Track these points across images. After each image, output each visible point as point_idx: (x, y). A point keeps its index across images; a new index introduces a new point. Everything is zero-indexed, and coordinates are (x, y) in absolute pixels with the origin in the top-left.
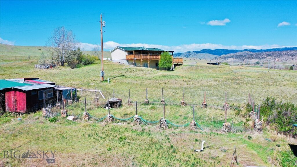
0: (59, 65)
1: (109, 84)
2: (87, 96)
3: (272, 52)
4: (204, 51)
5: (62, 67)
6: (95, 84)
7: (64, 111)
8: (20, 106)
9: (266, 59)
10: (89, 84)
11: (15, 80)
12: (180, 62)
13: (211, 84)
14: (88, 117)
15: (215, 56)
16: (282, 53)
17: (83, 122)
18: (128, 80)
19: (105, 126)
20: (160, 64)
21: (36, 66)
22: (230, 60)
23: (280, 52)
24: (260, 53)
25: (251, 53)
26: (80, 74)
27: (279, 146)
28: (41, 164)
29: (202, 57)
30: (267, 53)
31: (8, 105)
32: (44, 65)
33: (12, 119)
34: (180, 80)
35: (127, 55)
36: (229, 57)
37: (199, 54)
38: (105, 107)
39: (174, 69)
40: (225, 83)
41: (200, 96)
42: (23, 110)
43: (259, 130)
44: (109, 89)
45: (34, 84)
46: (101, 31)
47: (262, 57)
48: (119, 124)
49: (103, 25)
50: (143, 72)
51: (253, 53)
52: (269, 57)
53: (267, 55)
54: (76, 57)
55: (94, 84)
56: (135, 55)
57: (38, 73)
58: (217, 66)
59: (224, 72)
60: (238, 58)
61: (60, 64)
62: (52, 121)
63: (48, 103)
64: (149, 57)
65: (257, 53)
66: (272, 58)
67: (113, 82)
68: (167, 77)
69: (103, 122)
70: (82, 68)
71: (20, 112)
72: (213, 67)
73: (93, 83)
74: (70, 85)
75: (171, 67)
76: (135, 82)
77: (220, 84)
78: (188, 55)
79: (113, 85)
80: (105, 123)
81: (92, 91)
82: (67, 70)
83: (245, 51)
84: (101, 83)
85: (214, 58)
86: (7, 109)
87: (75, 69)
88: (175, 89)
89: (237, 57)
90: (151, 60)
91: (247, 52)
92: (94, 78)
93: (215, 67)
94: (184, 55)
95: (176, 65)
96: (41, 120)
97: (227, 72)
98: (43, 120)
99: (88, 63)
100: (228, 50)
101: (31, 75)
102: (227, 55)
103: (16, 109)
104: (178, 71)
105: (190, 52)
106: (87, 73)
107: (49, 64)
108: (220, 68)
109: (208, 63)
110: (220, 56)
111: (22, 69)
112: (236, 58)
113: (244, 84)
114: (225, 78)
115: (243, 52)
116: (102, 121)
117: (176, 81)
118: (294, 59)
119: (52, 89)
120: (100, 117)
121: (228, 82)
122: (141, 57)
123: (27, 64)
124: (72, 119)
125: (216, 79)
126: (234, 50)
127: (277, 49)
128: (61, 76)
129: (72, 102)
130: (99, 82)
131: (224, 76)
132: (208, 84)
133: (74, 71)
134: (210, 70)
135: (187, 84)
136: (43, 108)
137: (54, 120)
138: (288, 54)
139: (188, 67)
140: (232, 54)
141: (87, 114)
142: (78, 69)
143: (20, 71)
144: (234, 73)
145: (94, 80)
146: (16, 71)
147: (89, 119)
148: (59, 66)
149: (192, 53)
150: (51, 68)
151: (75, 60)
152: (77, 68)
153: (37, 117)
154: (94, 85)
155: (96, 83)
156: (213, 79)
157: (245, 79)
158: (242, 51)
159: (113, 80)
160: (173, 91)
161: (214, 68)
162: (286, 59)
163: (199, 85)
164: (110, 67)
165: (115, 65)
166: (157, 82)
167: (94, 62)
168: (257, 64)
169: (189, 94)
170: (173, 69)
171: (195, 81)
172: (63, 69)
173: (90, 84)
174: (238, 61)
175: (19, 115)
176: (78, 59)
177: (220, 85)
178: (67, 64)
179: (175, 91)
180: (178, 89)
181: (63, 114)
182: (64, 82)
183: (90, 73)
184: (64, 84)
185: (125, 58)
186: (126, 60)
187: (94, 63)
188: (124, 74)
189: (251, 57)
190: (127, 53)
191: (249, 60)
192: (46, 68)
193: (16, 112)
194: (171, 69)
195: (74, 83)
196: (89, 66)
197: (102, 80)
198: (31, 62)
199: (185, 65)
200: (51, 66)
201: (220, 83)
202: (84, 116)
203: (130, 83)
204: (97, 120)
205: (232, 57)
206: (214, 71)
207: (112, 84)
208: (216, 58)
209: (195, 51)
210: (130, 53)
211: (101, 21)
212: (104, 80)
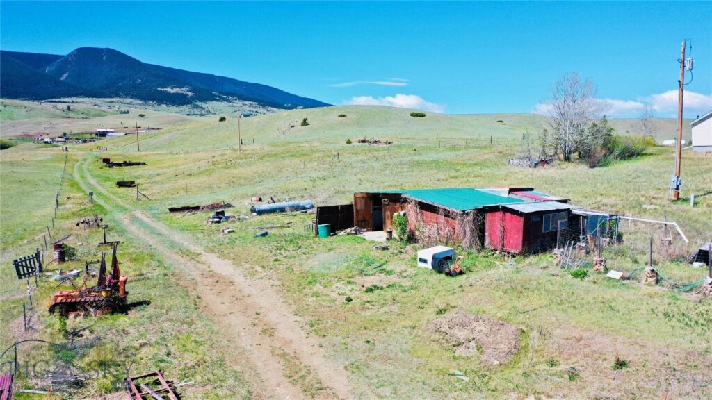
0: (559, 159)
1: (695, 209)
2: (638, 234)
5: (567, 163)
6: (657, 207)
7: (599, 259)
8: (511, 241)
10: (641, 205)
11: (492, 191)
14: (654, 278)
17: (645, 287)
19: (700, 302)
21: (511, 161)
26: (613, 181)
28: (580, 345)
31: (490, 236)
32: (529, 158)
33: (497, 263)
38: (691, 263)
42: (516, 248)
44: (697, 221)
45: (529, 200)
46: (679, 81)
49: (687, 68)
54: (600, 142)
55: (653, 206)
57: (520, 177)
61: (562, 156)
62: (576, 275)
63: (566, 241)
67: (705, 205)
69: (693, 293)
70: (616, 166)
71: (510, 251)
73: (651, 204)
74: (594, 206)
79: (705, 213)
80: (697, 295)
81: (650, 223)
82: (579, 170)
84: (672, 205)
86: (487, 243)
87: (597, 169)
92: (652, 193)
96: (552, 270)
98: (558, 271)
99: (629, 154)
101: (505, 180)
103: (503, 245)
106: (629, 179)
107: (536, 157)
111: (485, 166)
116: (691, 290)
119: (566, 212)
120: (686, 282)
123: (491, 155)
124: (618, 278)
128: (570, 184)
129: (609, 243)
130: (665, 202)
133: (596, 173)
136: (556, 249)
137: (580, 275)
141: (653, 271)
142: (605, 169)
143: (482, 171)
145: (654, 198)
146: (476, 170)
147: (657, 282)
148: (559, 162)
150: (544, 166)
151: (599, 148)
152: (601, 166)
153: (545, 264)
154: (655, 209)
155: (660, 205)
159: (706, 198)
164: (690, 165)
165: (703, 159)
167: (644, 152)
172: (570, 167)
173: (644, 206)
175: (508, 257)
176: (604, 146)
178: (575, 155)
181: (599, 265)
182: (580, 199)
183: (638, 180)
184: (581, 202)
187: (643, 154)
192: (533, 165)
193: (502, 250)
195: (605, 201)
196: (630, 161)
197: (675, 199)
198: (500, 153)
200: (544, 162)
202: (646, 273)
204: (677, 286)
207: (702, 208)
211: (682, 57)
212: (678, 199)
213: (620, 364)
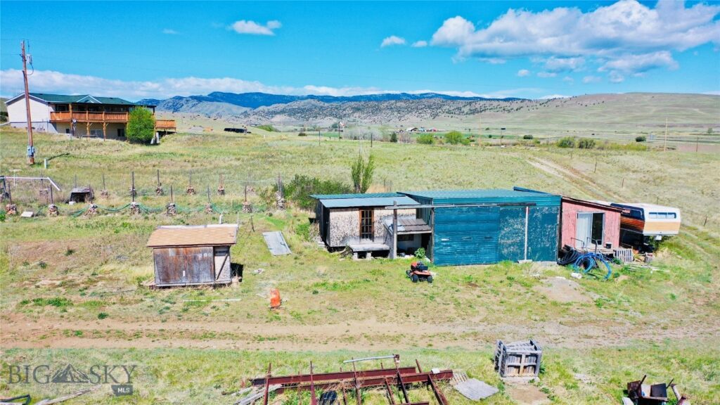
1: (47, 170)
3: (363, 103)
4: (216, 97)
6: (19, 170)
7: (12, 206)
9: (352, 118)
12: (170, 128)
13: (231, 165)
14: (56, 212)
15: (245, 109)
16: (382, 107)
17: (49, 218)
18: (81, 163)
20: (129, 131)
22: (278, 118)
23: (376, 104)
24: (340, 103)
25: (321, 104)
27: (299, 220)
29: (211, 113)
30: (353, 104)
34: (180, 160)
35: (51, 112)
36: (275, 113)
37: (205, 103)
38: (68, 202)
39: (158, 142)
40: (251, 162)
41: (213, 181)
43: (281, 207)
46: (23, 72)
47: (344, 112)
48: (108, 215)
49: (28, 61)
50: (104, 148)
51: (326, 105)
52: (357, 114)
53: (354, 108)
56: (73, 113)
58: (242, 134)
59: (254, 145)
60: (295, 114)
64: (102, 117)
65: (335, 104)
66: (363, 116)
67: (55, 166)
68: (154, 155)
69: (83, 215)
72: (234, 137)
73: (14, 169)
75: (152, 136)
76: (98, 166)
77: (245, 165)
78: (176, 104)
80: (86, 216)
83: (309, 100)
84: (31, 168)
85: (242, 114)
88: (174, 173)
89: (292, 113)
90: (111, 125)
91: (313, 101)
93: (239, 137)
94: (166, 106)
95: (162, 134)
97: (258, 146)
100: (271, 95)
102: (272, 108)
104: (167, 145)
105: (181, 98)
108: (248, 140)
109: (226, 130)
110: (256, 110)
112: (290, 115)
113: (279, 163)
114: (253, 155)
115: (306, 101)
116: (81, 214)
117: (173, 163)
118: (403, 119)
120: (73, 211)
121: (256, 161)
122: (87, 117)
124: (30, 216)
125: (238, 157)
126: (287, 97)
127: (371, 96)
131: (251, 153)
132: (226, 165)
134: (230, 143)
135: (193, 166)
138: (391, 108)
139: (187, 137)
140: (281, 106)
141: (55, 207)
144: (269, 147)
147: (58, 213)
149: (187, 101)
155: (22, 169)
156: (234, 158)
157: (282, 156)
158: (302, 98)
160: (171, 176)
161: (237, 139)
162: (389, 119)
163: (212, 166)
166: (139, 163)
168: (334, 130)
169: (198, 180)
170: (155, 141)
171: (205, 160)
173: (10, 170)
174: (295, 123)
177: (245, 167)
179: (174, 177)
180: (179, 174)
181: (10, 211)
185: (49, 119)
186: (50, 122)
188: (65, 152)
189: (321, 112)
190: (51, 109)
191: (318, 120)
194: (152, 142)
197: (32, 163)
199: (181, 134)
201: (245, 162)
202: (50, 209)
203: (87, 167)
204: (71, 214)
205: (282, 112)
206: (236, 144)
208: (246, 114)
209: (195, 95)
210: (60, 107)
211: (21, 52)
212: (34, 163)
213: (70, 252)
